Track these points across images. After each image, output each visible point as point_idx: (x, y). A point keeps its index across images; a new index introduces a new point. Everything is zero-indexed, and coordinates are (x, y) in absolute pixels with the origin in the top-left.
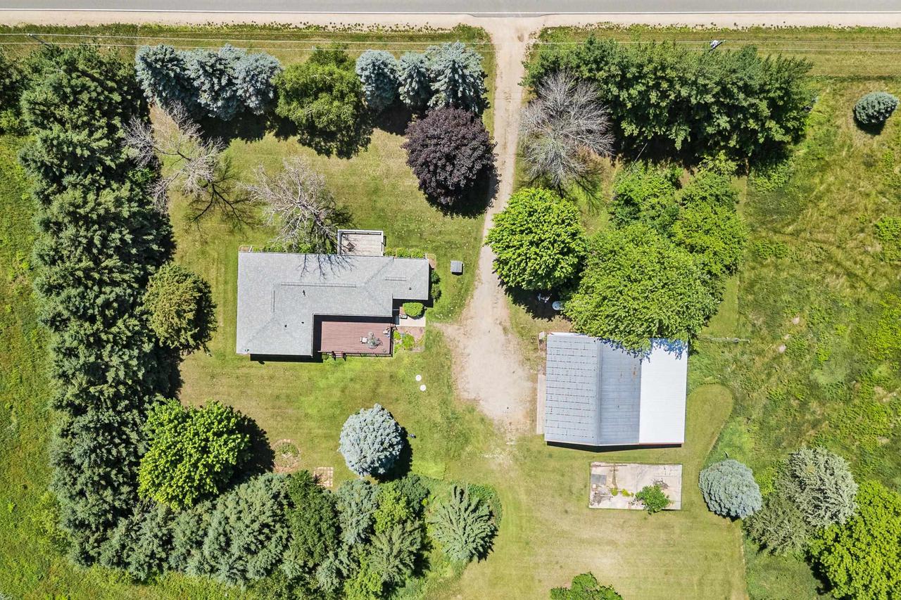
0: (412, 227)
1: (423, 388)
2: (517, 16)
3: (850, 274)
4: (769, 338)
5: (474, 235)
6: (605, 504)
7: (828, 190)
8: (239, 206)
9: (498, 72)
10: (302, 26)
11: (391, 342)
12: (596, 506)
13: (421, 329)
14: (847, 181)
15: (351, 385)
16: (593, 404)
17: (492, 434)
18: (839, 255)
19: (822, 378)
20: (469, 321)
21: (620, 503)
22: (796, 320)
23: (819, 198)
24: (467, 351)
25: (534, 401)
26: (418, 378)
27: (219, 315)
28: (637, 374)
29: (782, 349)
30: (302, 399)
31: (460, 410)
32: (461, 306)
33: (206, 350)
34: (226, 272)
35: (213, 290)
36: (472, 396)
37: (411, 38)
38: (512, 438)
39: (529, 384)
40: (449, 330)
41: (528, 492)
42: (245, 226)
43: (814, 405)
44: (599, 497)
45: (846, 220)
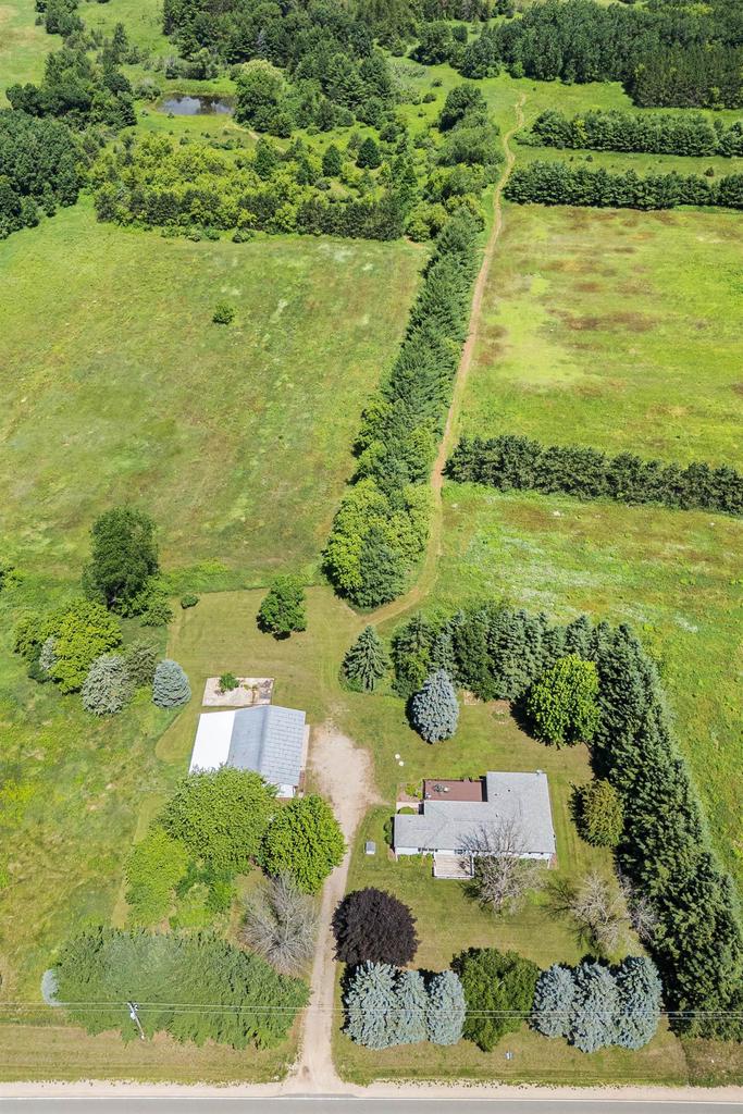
0: (409, 885)
1: (397, 756)
2: (308, 1096)
3: (40, 844)
4: (118, 793)
5: (355, 877)
6: (262, 680)
7: (40, 916)
8: (564, 905)
11: (424, 790)
12: (269, 680)
13: (400, 800)
14: (22, 924)
15: (455, 760)
16: (268, 732)
17: (344, 725)
18: (45, 860)
19: (84, 767)
20: (360, 806)
21: (251, 681)
22: (93, 808)
23: (50, 909)
24: (362, 784)
25: (310, 747)
26: (401, 763)
27: (568, 814)
29: (109, 787)
30: (492, 751)
31: (369, 742)
32: (366, 818)
33: (574, 787)
34: (568, 847)
35: (576, 834)
36: (359, 751)
37: (415, 1073)
38: (329, 722)
39: (313, 759)
40: (376, 799)
41: (318, 688)
42: (557, 887)
43: (94, 747)
44: (267, 684)
45: (32, 889)
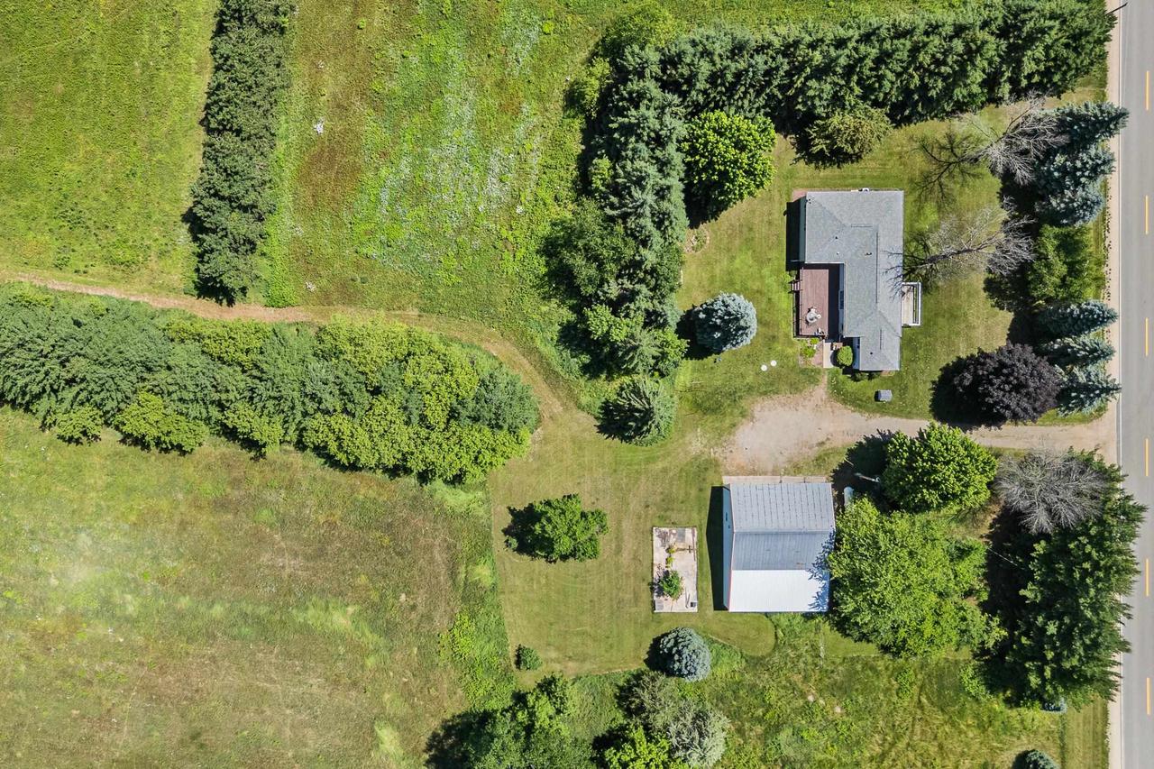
0: (921, 352)
1: (764, 368)
2: (1118, 442)
3: (883, 756)
4: (820, 686)
5: (914, 411)
6: (657, 542)
7: (960, 732)
8: (937, 187)
9: (1067, 427)
10: (1107, 243)
11: (808, 336)
12: (655, 534)
13: (821, 364)
14: (969, 749)
15: (765, 300)
17: (720, 435)
18: (901, 745)
19: (784, 736)
20: (830, 409)
21: (660, 556)
22: (838, 710)
23: (953, 724)
24: (800, 408)
25: (754, 473)
26: (774, 363)
27: (830, 172)
28: (797, 565)
29: (811, 698)
30: (750, 253)
31: (743, 403)
32: (844, 402)
33: (797, 160)
34: (874, 177)
35: (855, 165)
36: (757, 414)
38: (716, 453)
39: (770, 468)
40: (821, 391)
41: (665, 470)
42: (917, 193)
43: (759, 729)
44: (664, 537)
45: (933, 749)
